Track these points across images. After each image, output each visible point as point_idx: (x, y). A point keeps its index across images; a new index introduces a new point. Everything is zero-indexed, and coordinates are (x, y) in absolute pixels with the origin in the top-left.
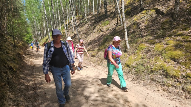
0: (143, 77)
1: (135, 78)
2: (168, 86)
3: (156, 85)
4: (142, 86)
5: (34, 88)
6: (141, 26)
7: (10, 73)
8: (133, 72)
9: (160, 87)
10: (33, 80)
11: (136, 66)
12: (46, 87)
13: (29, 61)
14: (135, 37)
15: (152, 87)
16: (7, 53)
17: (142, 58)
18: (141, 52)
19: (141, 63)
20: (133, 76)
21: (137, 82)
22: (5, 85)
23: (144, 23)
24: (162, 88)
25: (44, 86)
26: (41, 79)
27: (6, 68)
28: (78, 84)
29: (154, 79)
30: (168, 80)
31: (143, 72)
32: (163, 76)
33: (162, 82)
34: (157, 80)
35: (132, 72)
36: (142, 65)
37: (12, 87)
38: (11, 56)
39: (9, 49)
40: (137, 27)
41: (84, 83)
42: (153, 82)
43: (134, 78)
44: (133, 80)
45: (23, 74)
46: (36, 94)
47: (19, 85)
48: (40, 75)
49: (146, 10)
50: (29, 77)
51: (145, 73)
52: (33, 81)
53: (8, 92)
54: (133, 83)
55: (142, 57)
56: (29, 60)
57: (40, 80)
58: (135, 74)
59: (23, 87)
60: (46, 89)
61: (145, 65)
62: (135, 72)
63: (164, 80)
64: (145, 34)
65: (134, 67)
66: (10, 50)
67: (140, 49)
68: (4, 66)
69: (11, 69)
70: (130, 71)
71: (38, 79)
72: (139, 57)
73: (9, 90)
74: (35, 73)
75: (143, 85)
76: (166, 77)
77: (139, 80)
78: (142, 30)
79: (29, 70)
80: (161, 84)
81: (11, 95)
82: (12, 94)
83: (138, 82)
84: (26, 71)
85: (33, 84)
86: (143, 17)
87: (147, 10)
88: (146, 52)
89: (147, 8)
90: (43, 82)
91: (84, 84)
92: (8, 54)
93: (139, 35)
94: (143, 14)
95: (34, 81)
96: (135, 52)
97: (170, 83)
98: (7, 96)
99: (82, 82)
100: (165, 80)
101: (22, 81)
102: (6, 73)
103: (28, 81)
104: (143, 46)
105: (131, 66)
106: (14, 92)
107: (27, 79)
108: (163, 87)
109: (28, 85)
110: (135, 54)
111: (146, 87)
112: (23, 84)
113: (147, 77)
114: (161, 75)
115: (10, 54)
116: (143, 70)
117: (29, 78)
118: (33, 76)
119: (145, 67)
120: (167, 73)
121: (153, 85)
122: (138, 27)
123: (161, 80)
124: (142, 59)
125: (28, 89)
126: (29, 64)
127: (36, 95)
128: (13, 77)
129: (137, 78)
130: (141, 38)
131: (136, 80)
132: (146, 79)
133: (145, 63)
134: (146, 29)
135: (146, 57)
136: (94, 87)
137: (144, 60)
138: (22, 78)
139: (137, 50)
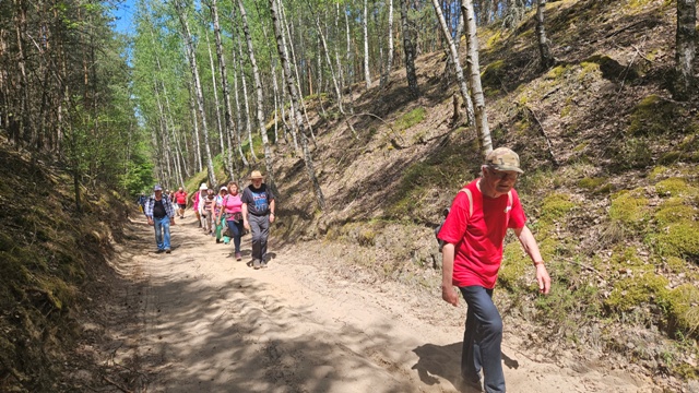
0: (569, 333)
1: (534, 335)
2: (683, 377)
3: (629, 368)
4: (570, 370)
5: (126, 381)
6: (547, 123)
7: (34, 322)
8: (528, 309)
9: (649, 379)
10: (131, 341)
12: (175, 375)
13: (129, 264)
14: (528, 166)
15: (610, 377)
16: (42, 237)
17: (562, 252)
18: (553, 228)
19: (558, 272)
20: (528, 326)
21: (546, 355)
23: (556, 113)
24: (655, 382)
25: (170, 367)
26: (160, 338)
27: (18, 300)
28: (303, 359)
29: (620, 342)
30: (680, 349)
31: (566, 309)
32: (654, 328)
33: (656, 357)
34: (631, 345)
35: (521, 310)
36: (563, 281)
37: (33, 380)
38: (56, 248)
39: (52, 223)
40: (532, 129)
41: (328, 358)
42: (614, 354)
43: (530, 337)
44: (530, 342)
45: (97, 320)
47: (70, 365)
48: (159, 323)
49: (564, 64)
50: (117, 330)
51: (578, 316)
52: (131, 347)
54: (528, 357)
55: (561, 245)
56: (130, 260)
57: (157, 340)
58: (535, 319)
59: (85, 374)
60: (172, 381)
61: (575, 279)
63: (662, 347)
64: (567, 156)
65: (528, 289)
66: (54, 227)
67: (551, 215)
68: (15, 293)
70: (513, 306)
71: (149, 337)
72: (549, 248)
74: (145, 311)
75: (573, 368)
76: (672, 336)
77: (554, 346)
78: (554, 141)
79: (124, 302)
80: (649, 363)
83: (550, 354)
84: (108, 307)
85: (126, 360)
86: (554, 89)
87: (568, 66)
88: (576, 227)
89: (565, 59)
90: (168, 352)
91: (326, 363)
92: (45, 241)
93: (539, 157)
94: (554, 79)
95: (135, 347)
97: (690, 361)
99: (320, 352)
100: (667, 347)
101: (87, 347)
102: (16, 321)
103: (111, 348)
104: (562, 204)
105: (515, 286)
107: (108, 340)
108: (659, 379)
109: (106, 367)
111: (587, 376)
112: (88, 362)
113: (588, 332)
114: (648, 327)
115: (51, 241)
116: (569, 303)
117: (116, 336)
118: (131, 327)
119: (575, 289)
120: (672, 317)
121: (617, 370)
122: (537, 130)
123: (651, 349)
124: (559, 256)
125: (103, 386)
126: (128, 274)
128: (45, 335)
129: (546, 335)
130: (549, 172)
131: (539, 346)
132: (582, 341)
133: (573, 272)
134: (568, 136)
135: (577, 247)
136: (369, 375)
137: (568, 260)
138: (89, 338)
139: (538, 218)
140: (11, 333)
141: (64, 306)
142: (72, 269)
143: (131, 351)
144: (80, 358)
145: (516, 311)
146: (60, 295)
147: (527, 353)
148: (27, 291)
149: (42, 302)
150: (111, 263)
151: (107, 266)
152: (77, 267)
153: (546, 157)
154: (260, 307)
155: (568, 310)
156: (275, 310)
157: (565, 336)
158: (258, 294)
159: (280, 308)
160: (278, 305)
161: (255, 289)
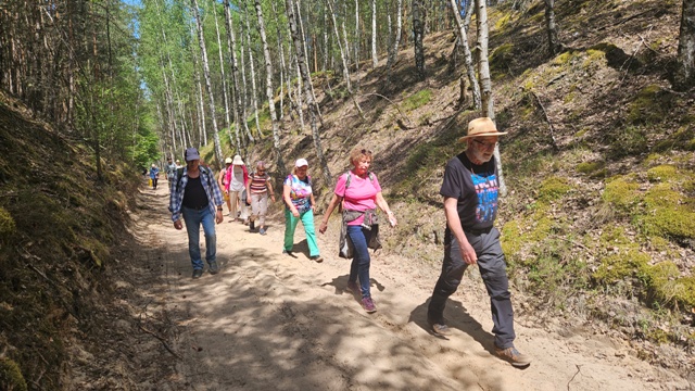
0: (558, 303)
1: (526, 304)
2: (656, 341)
3: (610, 333)
4: (556, 335)
5: (160, 331)
6: (551, 109)
7: (83, 275)
8: (522, 282)
9: (626, 343)
10: (158, 299)
11: (532, 259)
12: (203, 328)
13: (145, 232)
14: (530, 149)
15: (592, 341)
16: (74, 203)
17: (556, 231)
18: (549, 209)
19: (552, 248)
20: (520, 296)
21: (535, 322)
22: (65, 316)
23: (561, 98)
24: (631, 346)
25: (196, 321)
26: (184, 297)
27: (69, 256)
28: (316, 318)
29: (603, 310)
30: (655, 317)
31: (557, 281)
32: (635, 299)
33: (634, 324)
34: (612, 313)
35: (515, 283)
36: (556, 256)
37: (86, 325)
38: (89, 213)
39: (80, 190)
40: (536, 114)
41: (338, 318)
42: (597, 321)
43: (522, 306)
44: (522, 310)
45: (126, 279)
46: (170, 351)
47: (110, 315)
48: (182, 284)
49: (571, 51)
50: (145, 289)
51: (567, 288)
52: (159, 304)
53: (74, 339)
54: (519, 323)
55: (556, 225)
56: (146, 228)
57: (181, 299)
58: (527, 290)
59: (123, 323)
60: (202, 332)
61: (567, 255)
62: (528, 283)
63: (640, 316)
64: (568, 140)
65: (522, 264)
66: (83, 194)
67: (549, 197)
68: (65, 249)
69: (86, 258)
71: (175, 296)
72: (544, 226)
73: (76, 335)
74: (166, 273)
75: (559, 333)
76: (649, 306)
77: (543, 314)
78: (556, 126)
79: (146, 265)
80: (627, 329)
81: (84, 353)
82: (86, 349)
83: (540, 321)
84: (134, 269)
85: (157, 313)
86: (559, 76)
87: (575, 53)
88: (571, 208)
89: (573, 45)
90: (193, 310)
91: (336, 322)
92: (77, 206)
93: (542, 142)
94: (560, 65)
95: (163, 304)
96: (528, 206)
97: (663, 327)
98: (72, 357)
99: (331, 313)
100: (644, 315)
101: (122, 301)
102: (69, 274)
103: (142, 303)
104: (559, 186)
105: (511, 261)
106: (92, 340)
107: (138, 296)
108: (635, 343)
109: (139, 319)
110: (526, 216)
111: (571, 339)
112: (126, 314)
113: (575, 302)
114: (629, 298)
115: (83, 206)
116: (559, 276)
117: (145, 294)
118: (157, 287)
119: (566, 263)
120: (651, 290)
121: (599, 334)
122: (540, 115)
123: (630, 317)
124: (553, 234)
125: (140, 334)
126: (146, 241)
127: (169, 355)
129: (536, 304)
130: (549, 155)
131: (530, 314)
132: (569, 310)
133: (565, 249)
134: (570, 121)
135: (570, 226)
136: (376, 333)
137: (561, 238)
139: (536, 199)
140: (67, 283)
141: (102, 264)
142: (103, 233)
143: (159, 308)
144: (118, 309)
146: (99, 254)
147: (519, 319)
148: (74, 248)
150: (129, 230)
151: (127, 232)
152: (106, 230)
153: (548, 142)
154: (274, 274)
156: (286, 278)
157: (554, 305)
159: (291, 276)
160: (289, 273)
161: (267, 259)
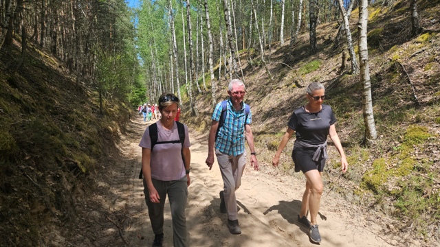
0: (419, 228)
1: (391, 226)
5: (119, 220)
6: (414, 75)
7: (68, 180)
8: (388, 207)
10: (125, 195)
11: (398, 190)
13: (128, 147)
14: (395, 104)
16: (78, 128)
17: (419, 169)
18: (412, 151)
19: (415, 184)
20: (387, 219)
21: (399, 241)
23: (422, 67)
25: (145, 215)
26: (141, 195)
31: (419, 210)
35: (382, 207)
36: (419, 190)
38: (86, 135)
39: (85, 120)
40: (401, 78)
43: (388, 227)
44: (387, 230)
45: (106, 180)
46: (122, 237)
47: (88, 207)
49: (430, 32)
51: (428, 217)
53: (54, 226)
54: (385, 241)
55: (419, 164)
56: (129, 145)
57: (139, 197)
58: (393, 215)
61: (428, 190)
62: (393, 209)
64: (428, 99)
65: (389, 193)
67: (412, 141)
68: (58, 161)
70: (377, 203)
71: (135, 194)
72: (408, 165)
73: (55, 223)
77: (406, 236)
78: (417, 88)
79: (123, 171)
81: (59, 237)
83: (403, 241)
84: (114, 173)
85: (121, 207)
86: (420, 50)
87: (433, 34)
88: (431, 152)
89: (432, 28)
92: (80, 130)
93: (406, 99)
94: (421, 43)
95: (126, 199)
96: (395, 148)
101: (99, 196)
102: (57, 179)
103: (113, 199)
104: (421, 134)
105: (380, 190)
107: (112, 193)
110: (392, 155)
113: (435, 230)
115: (83, 131)
116: (421, 207)
117: (116, 192)
118: (125, 187)
119: (428, 197)
122: (405, 78)
124: (416, 172)
125: (106, 222)
126: (127, 153)
128: (74, 188)
129: (401, 227)
130: (412, 109)
131: (395, 234)
132: (429, 235)
133: (427, 184)
134: (430, 84)
135: (431, 167)
137: (424, 176)
138: (101, 191)
139: (401, 142)
140: (53, 186)
141: (87, 171)
142: (94, 149)
144: (94, 203)
145: (378, 207)
146: (85, 164)
147: (385, 237)
148: (65, 161)
149: (74, 167)
150: (118, 146)
151: (115, 147)
152: (97, 147)
153: (411, 99)
154: (202, 183)
155: (420, 212)
156: (211, 186)
157: (415, 229)
158: (202, 175)
159: (214, 185)
160: (214, 183)
161: (200, 172)
